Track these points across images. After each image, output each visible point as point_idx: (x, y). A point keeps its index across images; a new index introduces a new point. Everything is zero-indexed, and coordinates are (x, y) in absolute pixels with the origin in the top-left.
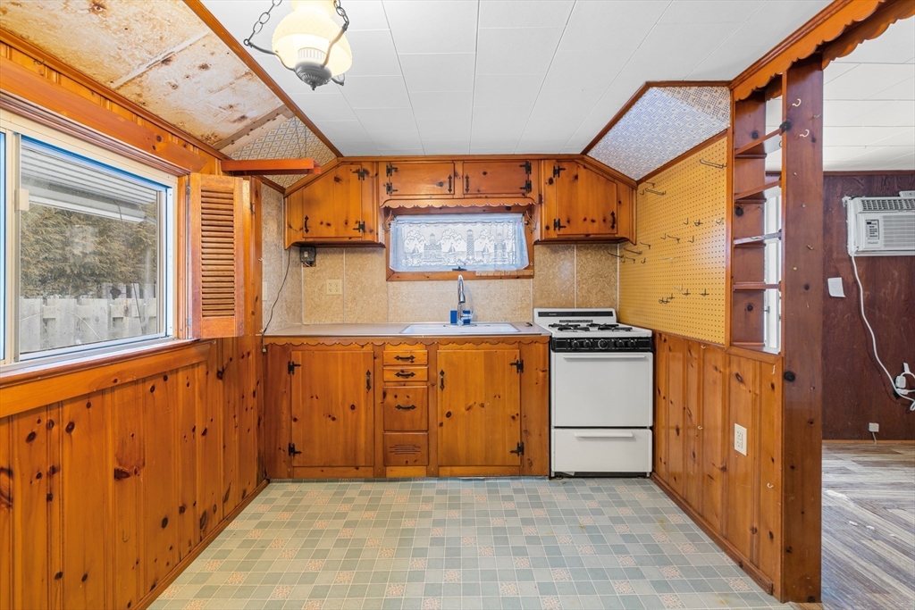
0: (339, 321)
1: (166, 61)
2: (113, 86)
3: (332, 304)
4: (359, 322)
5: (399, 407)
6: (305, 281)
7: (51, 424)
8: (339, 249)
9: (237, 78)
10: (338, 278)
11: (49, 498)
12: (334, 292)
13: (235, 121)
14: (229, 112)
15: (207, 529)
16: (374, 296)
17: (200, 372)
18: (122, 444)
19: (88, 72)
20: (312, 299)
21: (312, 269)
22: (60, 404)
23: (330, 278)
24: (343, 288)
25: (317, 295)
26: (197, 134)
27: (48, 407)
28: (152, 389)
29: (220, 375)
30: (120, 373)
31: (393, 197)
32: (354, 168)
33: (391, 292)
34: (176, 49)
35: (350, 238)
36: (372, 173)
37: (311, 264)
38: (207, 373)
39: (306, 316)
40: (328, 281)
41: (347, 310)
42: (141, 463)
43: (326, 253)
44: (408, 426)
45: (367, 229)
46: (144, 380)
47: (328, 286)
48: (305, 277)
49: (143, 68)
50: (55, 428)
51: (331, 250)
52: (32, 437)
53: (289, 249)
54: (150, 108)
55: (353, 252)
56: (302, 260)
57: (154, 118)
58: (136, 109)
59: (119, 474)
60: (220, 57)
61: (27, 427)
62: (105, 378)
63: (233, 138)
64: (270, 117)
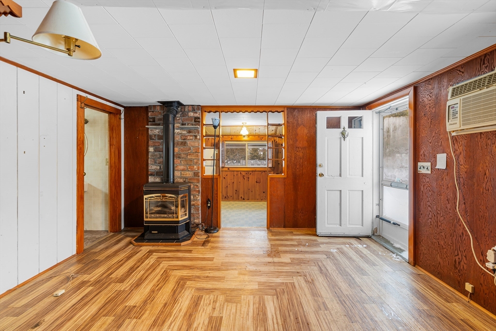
11: (248, 181)
13: (272, 132)
18: (257, 178)
27: (248, 171)
34: (255, 129)
42: (260, 182)
49: (255, 132)
50: (249, 174)
57: (262, 135)
58: (259, 136)
59: (256, 182)
60: (259, 127)
61: (246, 172)
62: (254, 169)
63: (276, 132)
64: (277, 129)
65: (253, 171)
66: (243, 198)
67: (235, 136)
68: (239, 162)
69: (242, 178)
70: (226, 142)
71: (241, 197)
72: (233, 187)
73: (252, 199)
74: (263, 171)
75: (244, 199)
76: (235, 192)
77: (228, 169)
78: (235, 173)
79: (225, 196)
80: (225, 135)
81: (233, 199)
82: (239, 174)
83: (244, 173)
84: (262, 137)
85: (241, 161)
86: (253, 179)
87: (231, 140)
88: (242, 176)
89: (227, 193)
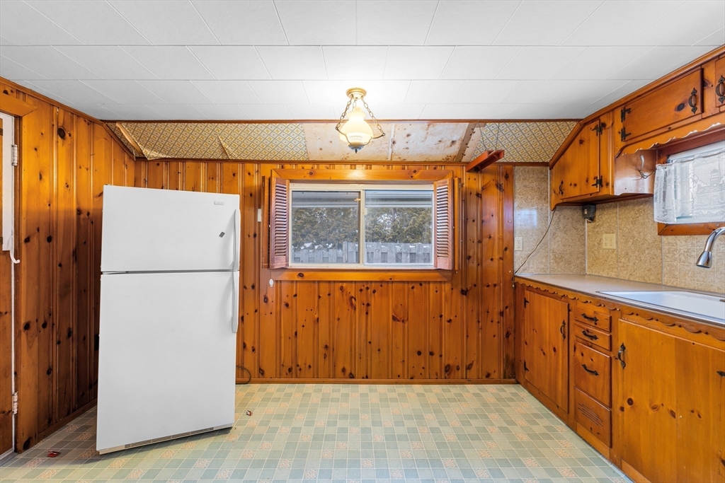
0: (613, 275)
1: (394, 143)
2: (389, 159)
3: (608, 257)
4: (631, 279)
5: (584, 366)
6: (588, 235)
7: (368, 288)
8: (613, 204)
9: (427, 129)
10: (613, 233)
11: (367, 313)
12: (608, 247)
13: (451, 146)
14: (442, 144)
15: (449, 374)
16: (647, 252)
17: (447, 287)
18: (396, 306)
19: (379, 159)
20: (593, 252)
21: (593, 224)
22: (371, 282)
23: (606, 233)
24: (617, 242)
25: (596, 248)
26: (440, 159)
27: (367, 282)
28: (413, 288)
29: (464, 292)
30: (394, 276)
31: (629, 142)
32: (593, 125)
33: (666, 248)
34: (392, 137)
35: (591, 194)
36: (609, 124)
37: (592, 219)
38: (452, 289)
39: (589, 267)
40: (604, 235)
41: (620, 265)
42: (406, 318)
43: (603, 209)
44: (592, 391)
45: (604, 184)
46: (408, 282)
47: (604, 240)
48: (588, 231)
49: (390, 150)
50: (369, 290)
51: (607, 205)
52: (361, 290)
53: (554, 209)
54: (408, 160)
55: (625, 205)
56: (584, 216)
57: (414, 163)
58: (403, 163)
59: (394, 318)
60: (409, 128)
61: (360, 286)
62: (386, 277)
63: (462, 153)
64: (470, 133)
65: (381, 282)
66: (348, 372)
67: (322, 167)
68: (340, 247)
69: (346, 306)
70: (294, 187)
71: (344, 370)
72: (316, 335)
73: (380, 376)
74: (418, 282)
75: (352, 376)
76: (322, 351)
77: (301, 275)
78: (324, 287)
79: (288, 364)
80: (290, 162)
81: (317, 376)
82: (338, 294)
83: (352, 290)
84: (413, 168)
85: (345, 244)
86: (383, 307)
87: (308, 178)
88: (346, 298)
89: (295, 355)
